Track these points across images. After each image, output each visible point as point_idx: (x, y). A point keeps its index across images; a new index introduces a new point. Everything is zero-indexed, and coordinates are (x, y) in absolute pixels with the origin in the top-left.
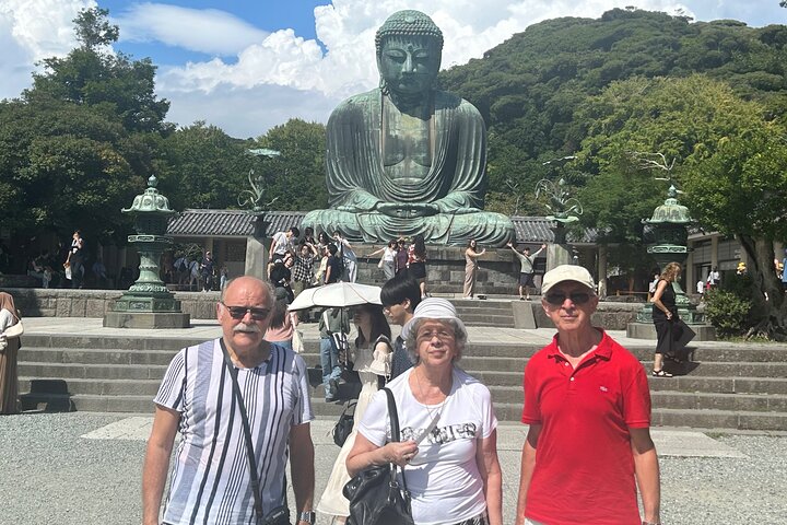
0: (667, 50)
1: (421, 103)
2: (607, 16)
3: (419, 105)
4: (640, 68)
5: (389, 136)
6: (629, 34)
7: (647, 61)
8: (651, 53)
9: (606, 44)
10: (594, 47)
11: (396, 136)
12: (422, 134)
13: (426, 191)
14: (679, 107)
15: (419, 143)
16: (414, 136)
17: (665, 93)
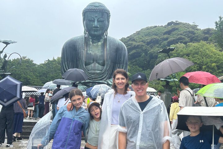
0: (190, 35)
1: (101, 40)
2: (169, 24)
3: (100, 41)
4: (181, 41)
5: (87, 53)
6: (177, 29)
7: (183, 38)
8: (185, 36)
9: (169, 33)
10: (165, 34)
11: (90, 53)
12: (101, 53)
13: (102, 76)
14: (197, 53)
15: (100, 56)
16: (98, 54)
17: (191, 48)
